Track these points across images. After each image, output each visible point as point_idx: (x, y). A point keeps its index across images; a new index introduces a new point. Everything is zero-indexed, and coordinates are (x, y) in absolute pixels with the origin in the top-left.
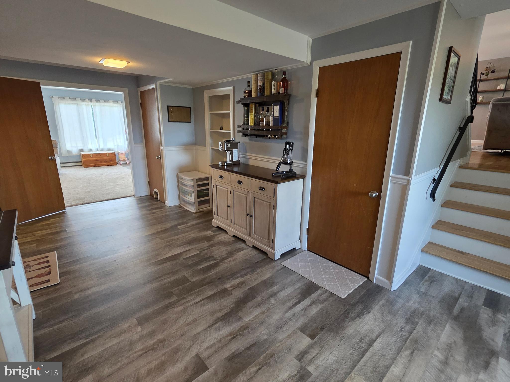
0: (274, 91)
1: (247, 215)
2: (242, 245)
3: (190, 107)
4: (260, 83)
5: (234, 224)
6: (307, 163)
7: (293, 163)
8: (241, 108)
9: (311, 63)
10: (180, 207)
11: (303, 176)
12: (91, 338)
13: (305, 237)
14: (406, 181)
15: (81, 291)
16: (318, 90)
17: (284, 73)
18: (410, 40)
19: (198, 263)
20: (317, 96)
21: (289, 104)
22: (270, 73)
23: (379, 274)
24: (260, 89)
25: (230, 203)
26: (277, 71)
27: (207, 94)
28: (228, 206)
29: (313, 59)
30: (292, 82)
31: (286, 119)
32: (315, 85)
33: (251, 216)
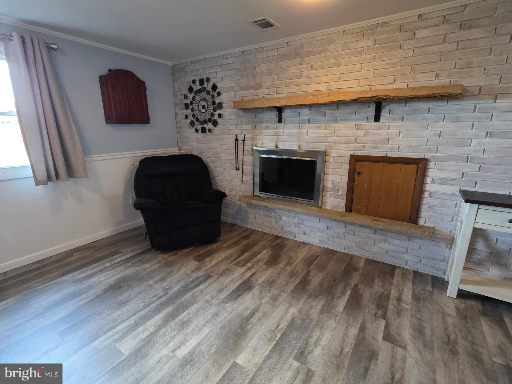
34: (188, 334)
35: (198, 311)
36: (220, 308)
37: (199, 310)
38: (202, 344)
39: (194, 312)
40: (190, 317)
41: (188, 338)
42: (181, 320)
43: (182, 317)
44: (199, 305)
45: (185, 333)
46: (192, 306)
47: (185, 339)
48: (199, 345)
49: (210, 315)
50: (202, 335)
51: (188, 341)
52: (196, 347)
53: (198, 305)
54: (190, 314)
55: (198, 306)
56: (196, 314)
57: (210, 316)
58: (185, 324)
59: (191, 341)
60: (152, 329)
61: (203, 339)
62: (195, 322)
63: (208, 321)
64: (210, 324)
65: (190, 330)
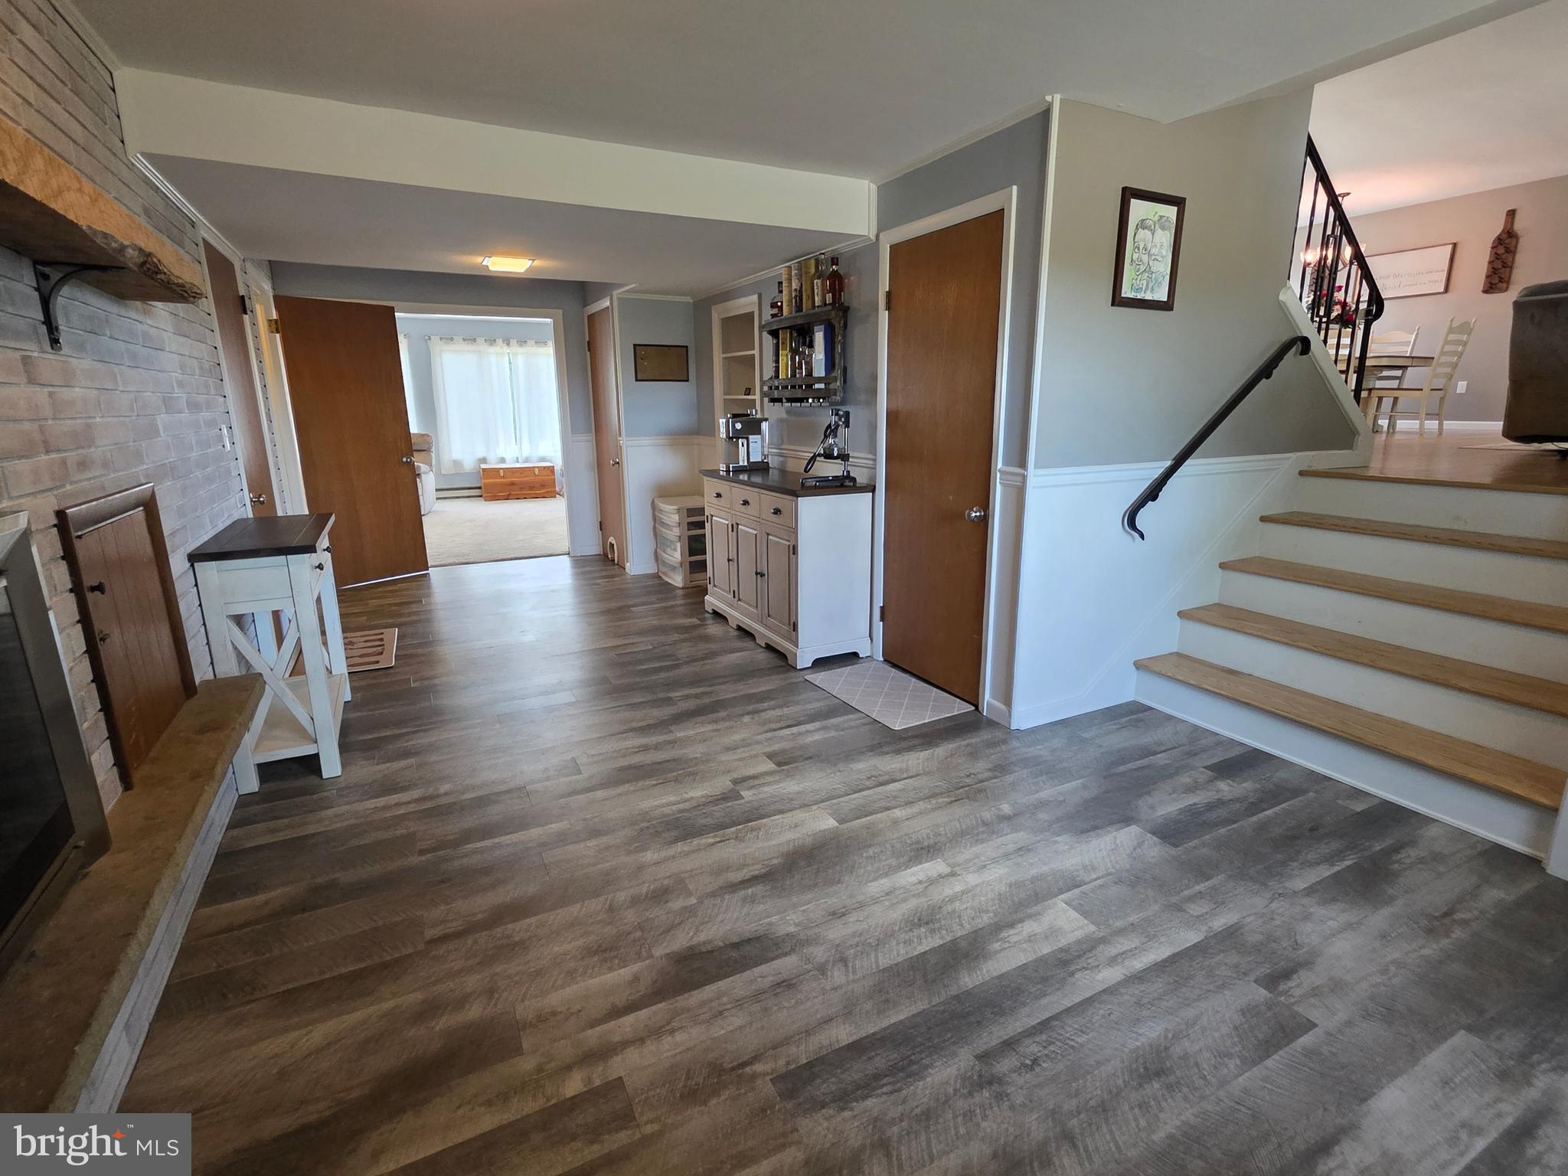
0: (818, 300)
1: (757, 574)
2: (748, 644)
3: (687, 347)
4: (795, 285)
5: (739, 600)
6: (875, 455)
7: (850, 460)
8: (769, 341)
9: (877, 236)
10: (657, 576)
11: (872, 489)
12: (423, 728)
13: (879, 627)
14: (1020, 479)
15: (427, 679)
16: (889, 294)
17: (835, 261)
18: (1011, 185)
19: (640, 662)
20: (889, 308)
21: (845, 326)
22: (813, 262)
23: (993, 696)
24: (796, 296)
25: (733, 555)
26: (823, 256)
27: (717, 315)
28: (729, 560)
29: (883, 226)
30: (852, 278)
31: (840, 360)
32: (884, 285)
33: (762, 575)
34: (918, 896)
35: (879, 943)
36: (817, 930)
37: (878, 945)
38: (890, 866)
39: (894, 943)
40: (906, 932)
41: (921, 887)
42: (933, 931)
43: (930, 939)
44: (873, 960)
45: (925, 900)
46: (896, 965)
47: (926, 887)
48: (898, 868)
49: (851, 920)
50: (885, 883)
51: (920, 882)
52: (907, 865)
53: (877, 962)
54: (905, 943)
55: (876, 957)
56: (889, 935)
57: (852, 918)
58: (925, 920)
59: (914, 879)
60: (1014, 935)
61: (886, 875)
62: (897, 914)
63: (861, 906)
64: (860, 898)
65: (912, 903)
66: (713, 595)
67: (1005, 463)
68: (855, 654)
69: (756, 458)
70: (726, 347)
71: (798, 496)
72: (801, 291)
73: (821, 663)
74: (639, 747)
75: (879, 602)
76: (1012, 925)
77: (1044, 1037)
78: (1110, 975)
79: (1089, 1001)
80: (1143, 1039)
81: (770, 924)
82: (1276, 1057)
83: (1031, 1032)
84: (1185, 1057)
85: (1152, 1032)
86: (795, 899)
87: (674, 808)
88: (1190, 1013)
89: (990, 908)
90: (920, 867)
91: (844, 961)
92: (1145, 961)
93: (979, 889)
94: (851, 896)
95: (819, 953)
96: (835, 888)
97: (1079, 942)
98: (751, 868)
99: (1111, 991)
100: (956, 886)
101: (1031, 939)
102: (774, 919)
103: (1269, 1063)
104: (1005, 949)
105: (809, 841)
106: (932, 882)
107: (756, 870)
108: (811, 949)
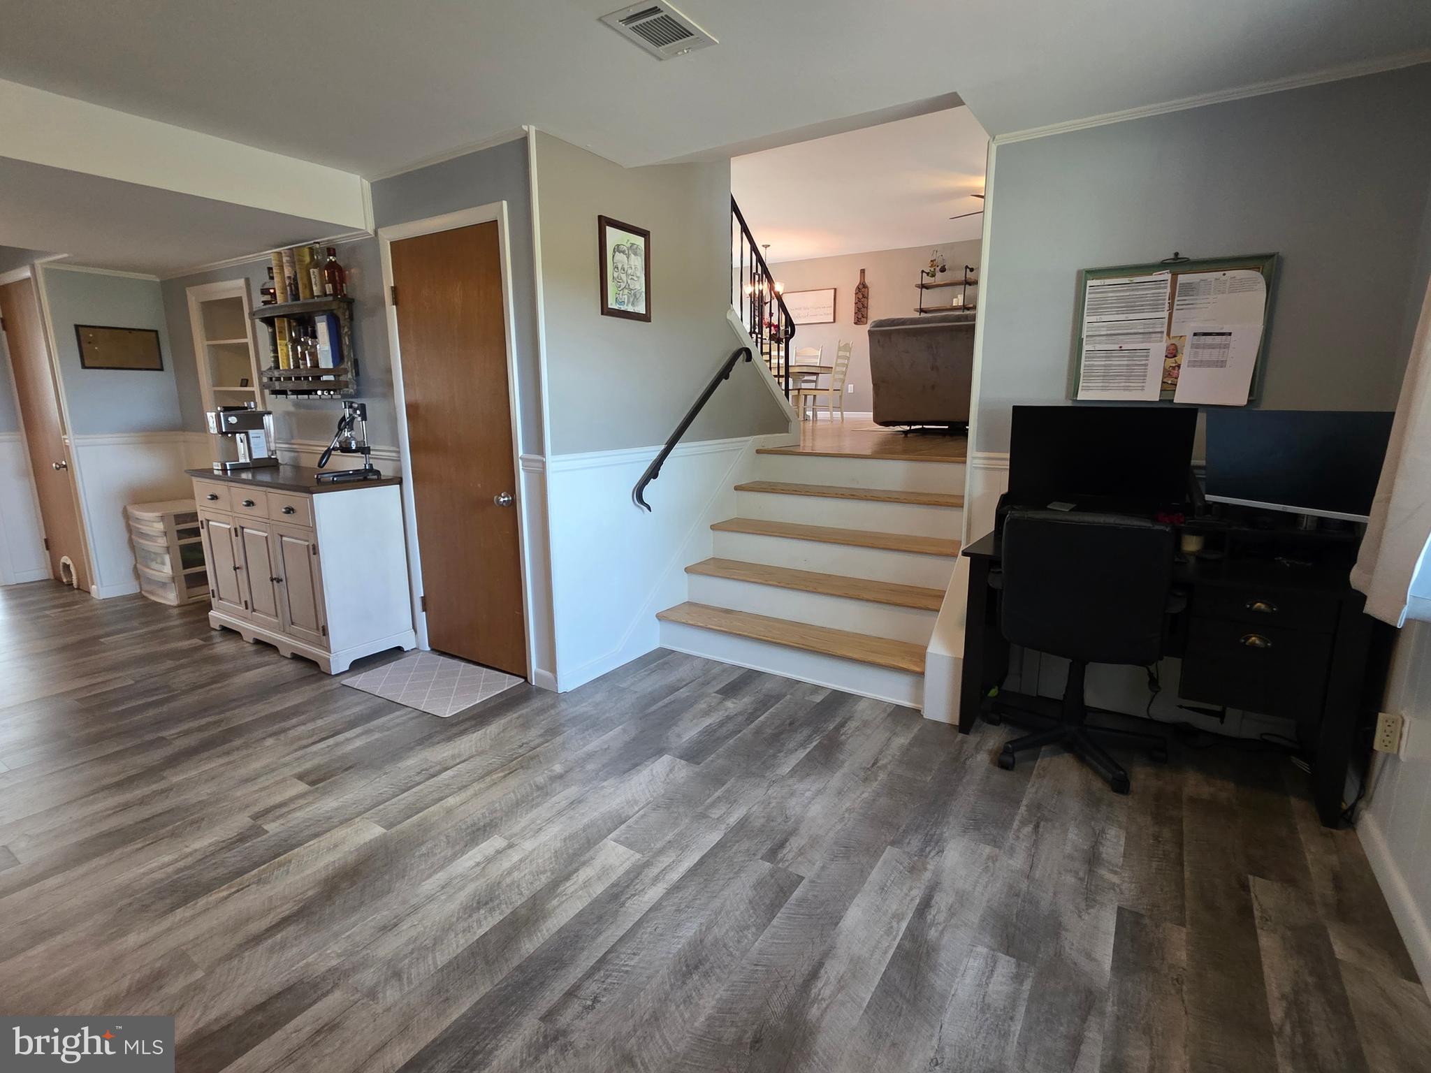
0: (316, 290)
1: (272, 580)
2: (269, 657)
3: (156, 332)
4: (288, 272)
5: (254, 610)
6: (399, 447)
7: (371, 452)
8: (263, 330)
9: (376, 232)
10: (140, 596)
11: (399, 481)
13: (422, 617)
14: (540, 465)
16: (394, 290)
17: (331, 251)
18: (502, 200)
19: (116, 703)
20: (396, 302)
21: (351, 318)
22: (306, 251)
23: (540, 665)
24: (290, 285)
25: (240, 562)
26: (317, 246)
27: (194, 298)
28: (235, 569)
29: (379, 224)
30: (352, 271)
31: (349, 353)
32: (389, 280)
33: (279, 581)
66: (219, 609)
67: (526, 451)
68: (399, 649)
69: (260, 453)
70: (210, 332)
71: (312, 493)
72: (295, 279)
73: (359, 665)
74: (116, 807)
75: (419, 592)
76: (567, 878)
77: (602, 973)
78: (654, 894)
79: (639, 924)
80: (683, 941)
81: (308, 965)
82: (779, 915)
83: (589, 975)
84: (716, 942)
85: (689, 931)
86: (336, 928)
87: (170, 869)
88: (717, 903)
89: (548, 868)
90: (477, 848)
91: (397, 975)
92: (681, 870)
93: (536, 852)
94: (404, 902)
95: (367, 977)
96: (384, 900)
97: (627, 872)
98: (279, 910)
99: (656, 907)
100: (515, 856)
101: (586, 884)
102: (310, 959)
103: (775, 922)
104: (564, 902)
105: (351, 858)
106: (489, 860)
107: (287, 909)
108: (358, 977)
